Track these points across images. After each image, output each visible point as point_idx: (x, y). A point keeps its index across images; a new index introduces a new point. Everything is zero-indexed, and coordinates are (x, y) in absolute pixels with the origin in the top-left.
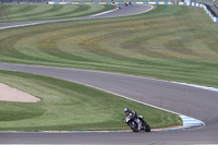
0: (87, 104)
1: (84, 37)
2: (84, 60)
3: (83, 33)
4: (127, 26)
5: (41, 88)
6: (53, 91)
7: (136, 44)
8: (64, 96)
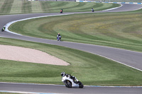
0: (100, 68)
1: (98, 24)
2: (98, 39)
3: (98, 21)
4: (127, 18)
5: (70, 56)
6: (78, 59)
7: (132, 30)
8: (85, 62)
